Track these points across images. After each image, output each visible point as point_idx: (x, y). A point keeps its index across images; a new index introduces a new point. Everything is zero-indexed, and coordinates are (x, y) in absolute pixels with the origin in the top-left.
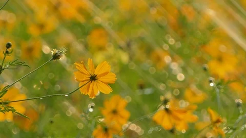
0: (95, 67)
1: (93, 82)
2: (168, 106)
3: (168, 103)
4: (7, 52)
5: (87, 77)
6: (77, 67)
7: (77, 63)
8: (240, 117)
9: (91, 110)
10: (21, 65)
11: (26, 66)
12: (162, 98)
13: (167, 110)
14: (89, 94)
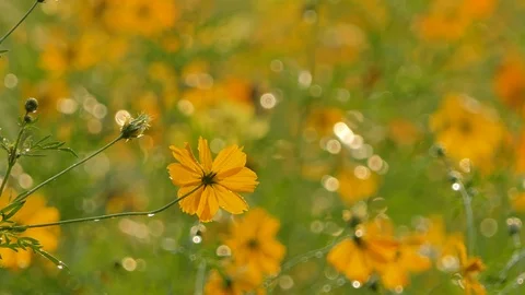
0: (214, 156)
1: (208, 187)
2: (360, 232)
3: (359, 226)
4: (27, 120)
5: (196, 178)
6: (175, 155)
7: (176, 146)
8: (516, 257)
9: (197, 240)
10: (56, 148)
11: (67, 150)
12: (347, 216)
13: (358, 241)
14: (199, 213)
